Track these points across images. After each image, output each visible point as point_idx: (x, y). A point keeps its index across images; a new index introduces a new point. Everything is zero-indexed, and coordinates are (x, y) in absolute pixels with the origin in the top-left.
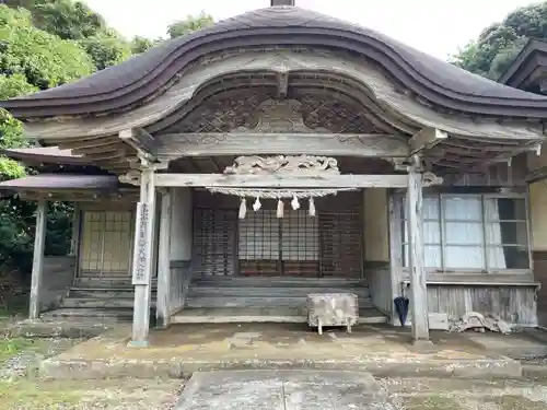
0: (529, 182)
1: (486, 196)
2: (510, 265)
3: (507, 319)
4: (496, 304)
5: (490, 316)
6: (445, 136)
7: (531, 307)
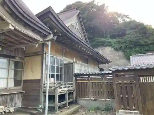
0: (26, 57)
1: (11, 59)
2: (15, 85)
3: (12, 106)
4: (9, 101)
5: (6, 106)
6: (13, 28)
7: (20, 100)
